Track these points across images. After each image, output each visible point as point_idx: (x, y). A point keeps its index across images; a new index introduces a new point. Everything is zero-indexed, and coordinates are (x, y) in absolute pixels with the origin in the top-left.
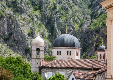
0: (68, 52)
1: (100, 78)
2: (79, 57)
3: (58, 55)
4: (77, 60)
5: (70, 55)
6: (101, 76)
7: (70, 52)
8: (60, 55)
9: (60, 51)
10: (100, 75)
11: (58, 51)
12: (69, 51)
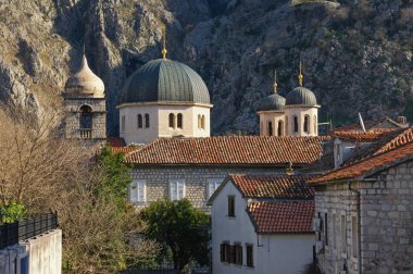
0: (171, 116)
1: (373, 192)
2: (206, 133)
3: (140, 126)
4: (203, 141)
5: (180, 125)
6: (376, 185)
7: (180, 116)
8: (147, 126)
9: (147, 116)
10: (373, 182)
11: (140, 116)
12: (176, 115)
